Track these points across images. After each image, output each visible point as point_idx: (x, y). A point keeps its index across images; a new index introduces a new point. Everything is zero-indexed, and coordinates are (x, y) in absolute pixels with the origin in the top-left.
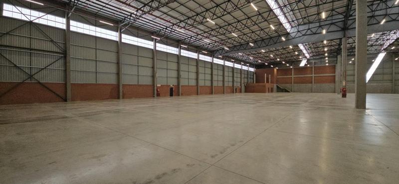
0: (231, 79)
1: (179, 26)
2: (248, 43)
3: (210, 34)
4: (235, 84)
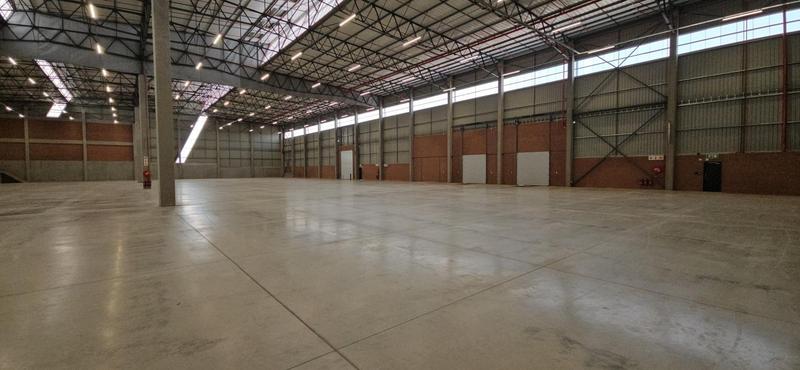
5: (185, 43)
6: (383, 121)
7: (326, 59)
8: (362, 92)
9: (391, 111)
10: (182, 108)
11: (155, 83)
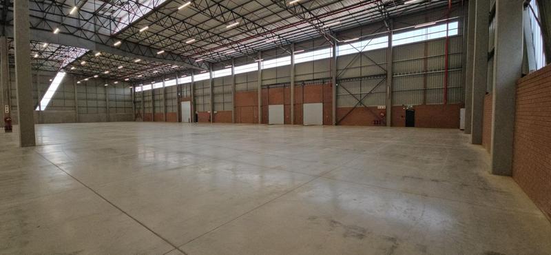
5: (43, 12)
6: (213, 81)
7: (167, 33)
8: (196, 59)
9: (218, 74)
10: (42, 65)
11: (15, 43)
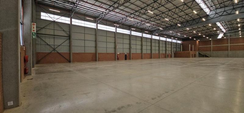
0: (164, 49)
1: (130, 17)
2: (177, 24)
3: (150, 20)
4: (167, 52)
